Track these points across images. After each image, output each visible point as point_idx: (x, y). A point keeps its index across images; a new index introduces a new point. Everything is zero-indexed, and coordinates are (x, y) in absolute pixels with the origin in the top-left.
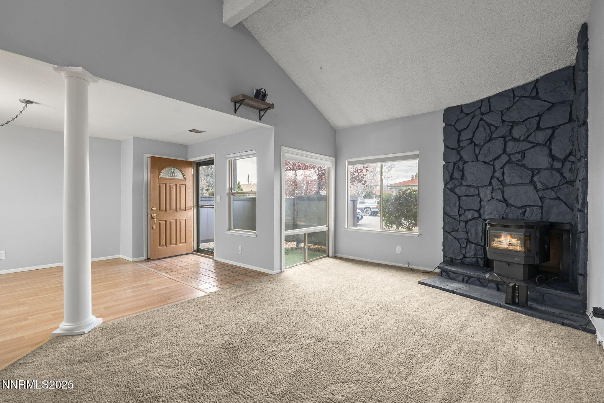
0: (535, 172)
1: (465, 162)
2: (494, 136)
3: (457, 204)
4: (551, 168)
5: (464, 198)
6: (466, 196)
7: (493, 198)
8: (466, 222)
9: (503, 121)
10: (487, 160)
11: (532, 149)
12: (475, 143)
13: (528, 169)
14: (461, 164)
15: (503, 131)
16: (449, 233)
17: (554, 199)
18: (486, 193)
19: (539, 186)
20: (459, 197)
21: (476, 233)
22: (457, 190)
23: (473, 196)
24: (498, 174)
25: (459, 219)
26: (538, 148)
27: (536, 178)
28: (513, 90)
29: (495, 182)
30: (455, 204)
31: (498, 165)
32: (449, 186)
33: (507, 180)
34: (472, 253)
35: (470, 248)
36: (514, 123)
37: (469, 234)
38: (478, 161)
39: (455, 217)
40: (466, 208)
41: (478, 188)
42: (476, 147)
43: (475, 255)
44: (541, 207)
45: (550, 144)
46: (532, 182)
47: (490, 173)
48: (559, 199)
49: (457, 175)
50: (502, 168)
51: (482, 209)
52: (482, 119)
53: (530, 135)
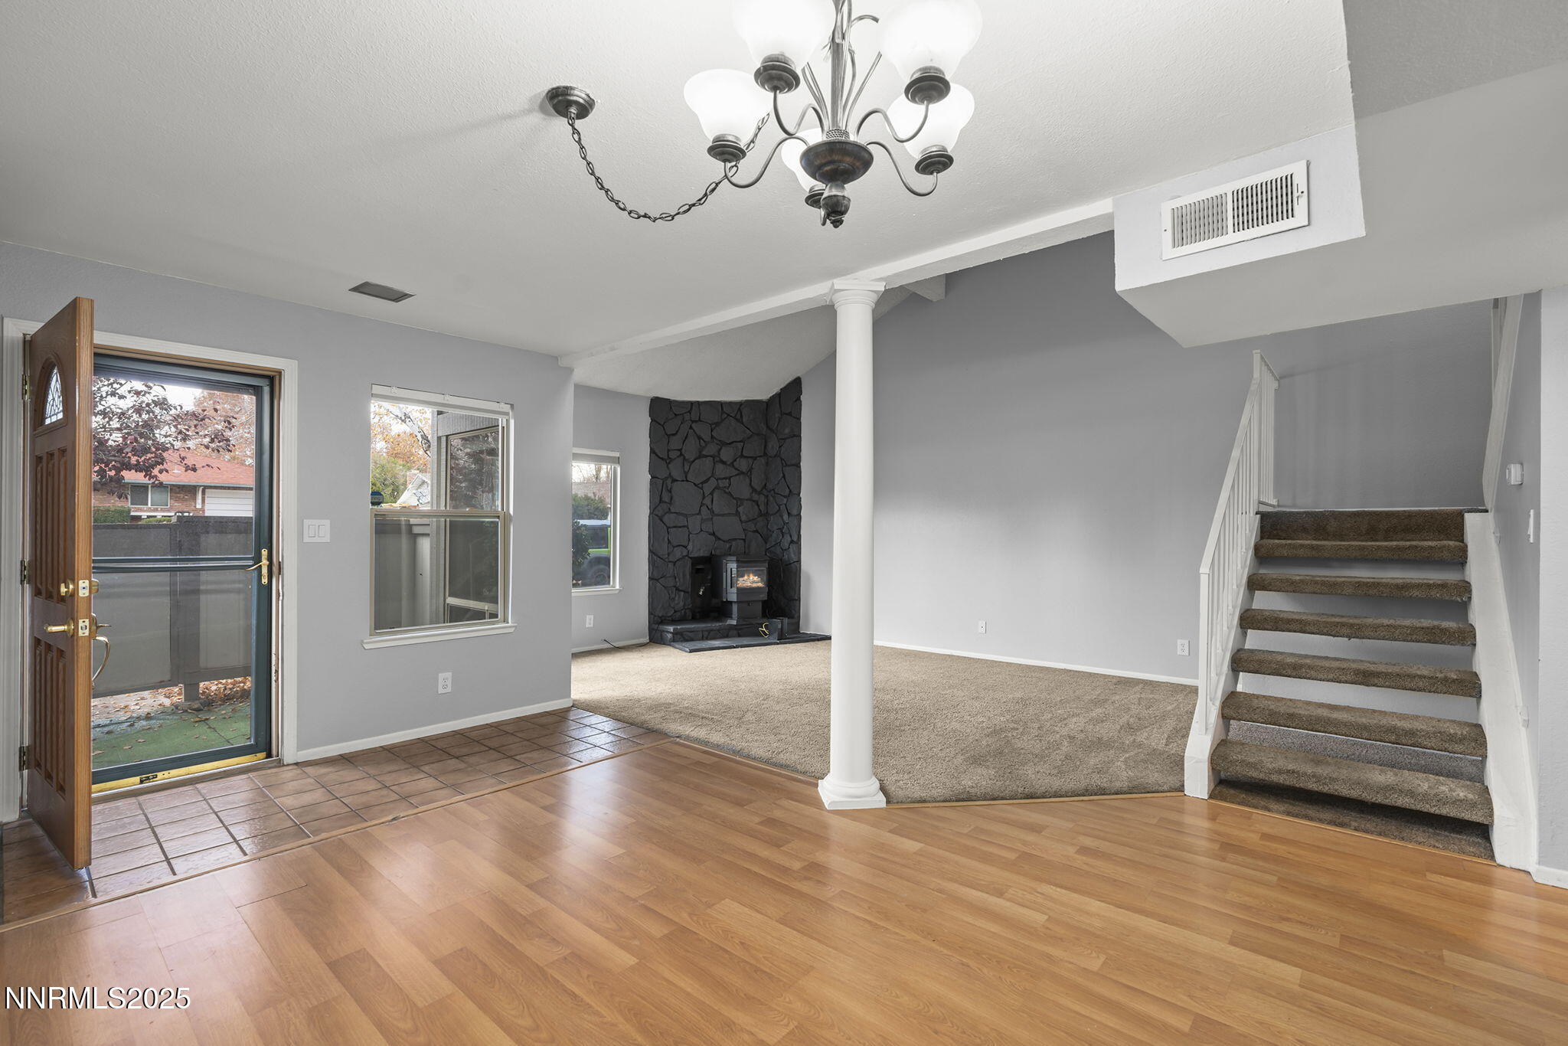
0: (739, 501)
1: (674, 481)
2: (704, 453)
3: (666, 539)
4: (750, 500)
5: (671, 530)
6: (675, 527)
7: (702, 530)
8: (675, 563)
9: (712, 437)
10: (697, 482)
11: (738, 477)
12: (684, 457)
13: (734, 498)
14: (669, 481)
15: (712, 449)
16: (657, 580)
17: (754, 531)
18: (694, 523)
19: (744, 518)
20: (668, 528)
21: (684, 575)
22: (666, 519)
23: (680, 527)
24: (707, 501)
25: (667, 560)
26: (742, 476)
27: (740, 509)
28: (721, 404)
29: (704, 509)
30: (664, 539)
31: (707, 490)
32: (656, 512)
33: (716, 509)
34: (682, 604)
35: (679, 597)
36: (723, 444)
37: (677, 580)
38: (687, 481)
39: (664, 557)
40: (675, 544)
41: (686, 516)
42: (685, 463)
43: (684, 606)
44: (744, 540)
45: (751, 474)
46: (737, 513)
47: (700, 497)
48: (757, 531)
49: (666, 498)
50: (712, 494)
51: (691, 544)
52: (691, 428)
53: (735, 460)
